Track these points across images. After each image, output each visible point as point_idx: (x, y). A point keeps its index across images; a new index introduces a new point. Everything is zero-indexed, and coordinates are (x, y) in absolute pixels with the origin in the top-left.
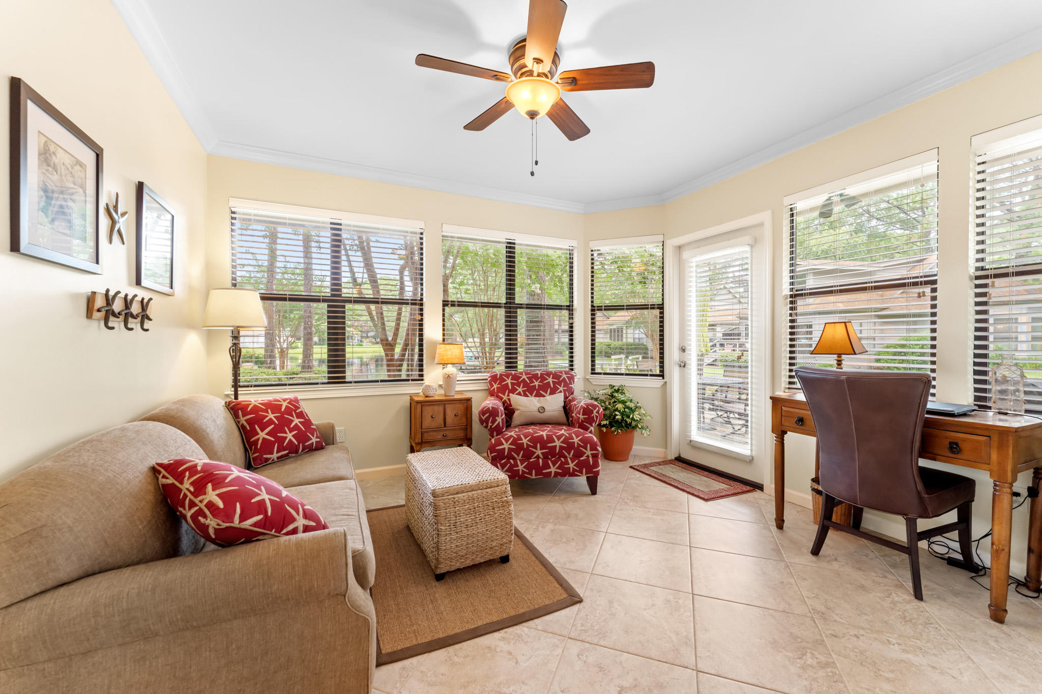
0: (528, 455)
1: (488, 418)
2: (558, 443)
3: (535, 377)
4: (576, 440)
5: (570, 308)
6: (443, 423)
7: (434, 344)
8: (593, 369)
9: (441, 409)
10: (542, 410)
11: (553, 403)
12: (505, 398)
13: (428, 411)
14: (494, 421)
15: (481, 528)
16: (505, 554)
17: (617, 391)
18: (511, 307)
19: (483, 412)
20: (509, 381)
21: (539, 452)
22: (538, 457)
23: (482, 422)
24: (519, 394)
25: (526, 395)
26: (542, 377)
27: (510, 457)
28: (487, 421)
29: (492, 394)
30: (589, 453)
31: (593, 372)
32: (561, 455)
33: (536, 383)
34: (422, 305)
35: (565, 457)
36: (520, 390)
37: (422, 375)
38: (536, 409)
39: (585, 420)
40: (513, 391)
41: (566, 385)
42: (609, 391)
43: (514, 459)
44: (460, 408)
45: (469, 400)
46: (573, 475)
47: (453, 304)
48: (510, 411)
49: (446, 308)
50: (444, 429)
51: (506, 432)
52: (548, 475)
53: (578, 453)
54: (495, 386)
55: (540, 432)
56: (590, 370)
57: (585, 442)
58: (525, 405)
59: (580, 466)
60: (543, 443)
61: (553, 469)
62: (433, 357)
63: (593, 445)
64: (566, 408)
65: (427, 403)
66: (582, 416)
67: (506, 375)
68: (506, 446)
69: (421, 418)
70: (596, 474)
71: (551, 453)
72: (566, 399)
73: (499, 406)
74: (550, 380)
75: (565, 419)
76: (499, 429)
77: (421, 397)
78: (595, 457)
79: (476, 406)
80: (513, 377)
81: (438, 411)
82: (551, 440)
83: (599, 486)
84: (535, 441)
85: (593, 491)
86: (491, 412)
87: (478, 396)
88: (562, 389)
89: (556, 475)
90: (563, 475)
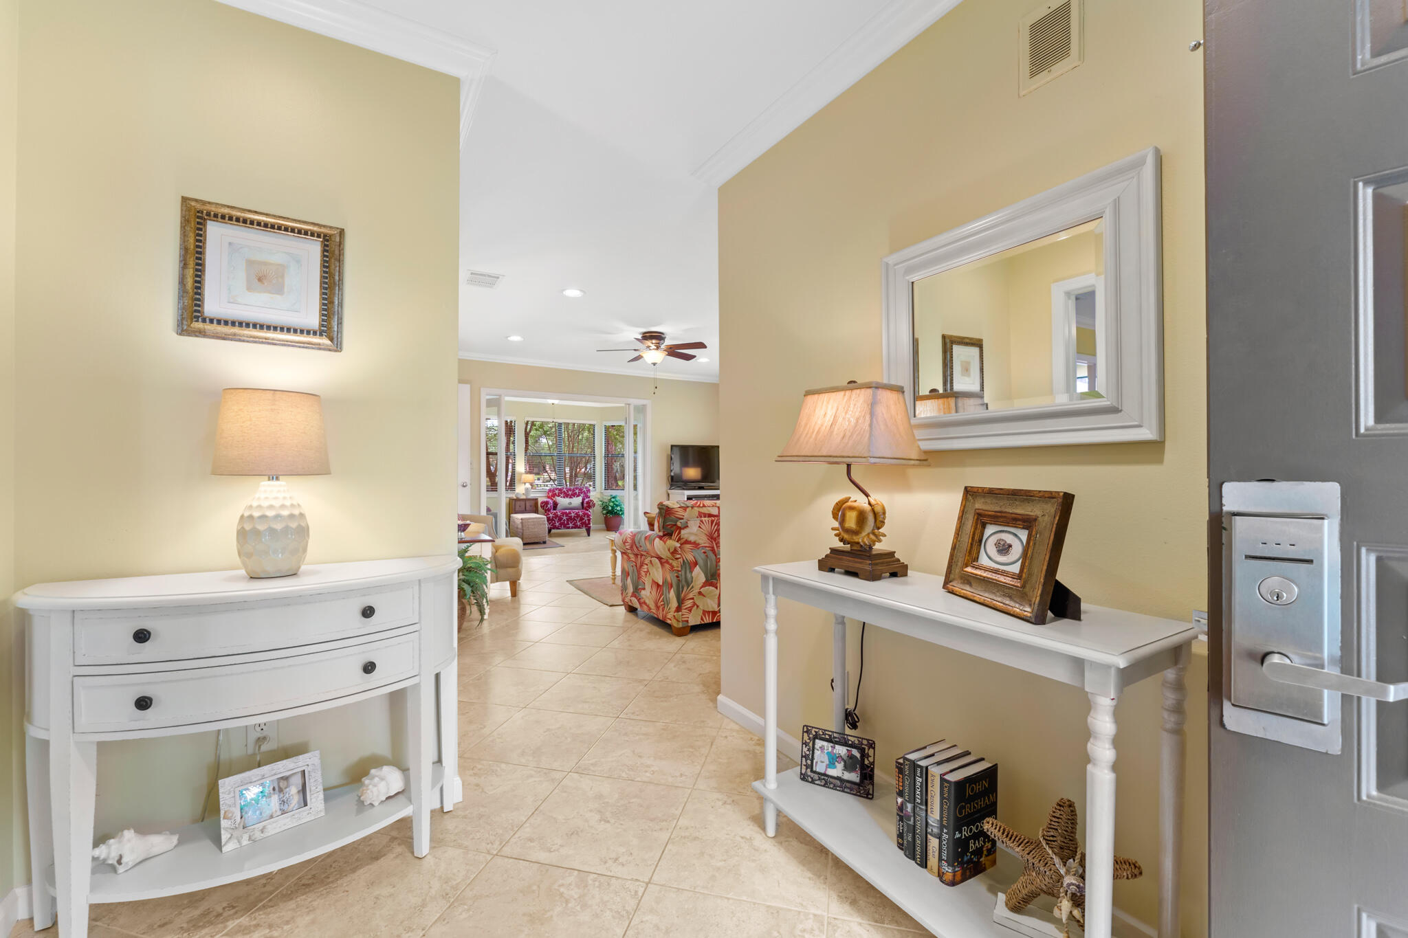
0: (560, 519)
2: (573, 515)
4: (581, 514)
6: (525, 508)
7: (520, 473)
9: (524, 503)
10: (570, 503)
11: (577, 501)
12: (554, 499)
13: (518, 503)
14: (547, 506)
16: (545, 540)
17: (613, 498)
19: (542, 503)
21: (565, 518)
22: (564, 520)
23: (542, 506)
24: (562, 497)
25: (564, 498)
27: (553, 520)
28: (544, 506)
29: (548, 497)
30: (586, 519)
31: (605, 489)
33: (570, 493)
34: (514, 455)
35: (576, 520)
36: (562, 495)
37: (514, 488)
38: (568, 503)
39: (587, 507)
40: (559, 496)
41: (585, 493)
42: (609, 498)
43: (555, 521)
44: (533, 502)
45: (537, 499)
46: (579, 528)
47: (530, 453)
48: (555, 505)
49: (527, 455)
50: (525, 511)
51: (552, 511)
52: (569, 528)
53: (582, 519)
54: (550, 494)
55: (568, 511)
56: (603, 488)
57: (585, 514)
58: (563, 502)
59: (582, 524)
60: (567, 514)
61: (571, 525)
62: (520, 480)
63: (588, 516)
64: (583, 503)
65: (518, 500)
66: (586, 505)
67: (557, 489)
68: (551, 515)
69: (515, 506)
70: (590, 527)
71: (570, 519)
72: (583, 499)
73: (551, 501)
74: (577, 491)
75: (581, 508)
76: (549, 510)
77: (515, 498)
78: (589, 520)
79: (540, 501)
80: (560, 490)
81: (523, 503)
82: (570, 513)
83: (591, 533)
84: (563, 513)
85: (589, 535)
86: (547, 503)
87: (542, 498)
88: (582, 495)
89: (572, 528)
90: (575, 528)
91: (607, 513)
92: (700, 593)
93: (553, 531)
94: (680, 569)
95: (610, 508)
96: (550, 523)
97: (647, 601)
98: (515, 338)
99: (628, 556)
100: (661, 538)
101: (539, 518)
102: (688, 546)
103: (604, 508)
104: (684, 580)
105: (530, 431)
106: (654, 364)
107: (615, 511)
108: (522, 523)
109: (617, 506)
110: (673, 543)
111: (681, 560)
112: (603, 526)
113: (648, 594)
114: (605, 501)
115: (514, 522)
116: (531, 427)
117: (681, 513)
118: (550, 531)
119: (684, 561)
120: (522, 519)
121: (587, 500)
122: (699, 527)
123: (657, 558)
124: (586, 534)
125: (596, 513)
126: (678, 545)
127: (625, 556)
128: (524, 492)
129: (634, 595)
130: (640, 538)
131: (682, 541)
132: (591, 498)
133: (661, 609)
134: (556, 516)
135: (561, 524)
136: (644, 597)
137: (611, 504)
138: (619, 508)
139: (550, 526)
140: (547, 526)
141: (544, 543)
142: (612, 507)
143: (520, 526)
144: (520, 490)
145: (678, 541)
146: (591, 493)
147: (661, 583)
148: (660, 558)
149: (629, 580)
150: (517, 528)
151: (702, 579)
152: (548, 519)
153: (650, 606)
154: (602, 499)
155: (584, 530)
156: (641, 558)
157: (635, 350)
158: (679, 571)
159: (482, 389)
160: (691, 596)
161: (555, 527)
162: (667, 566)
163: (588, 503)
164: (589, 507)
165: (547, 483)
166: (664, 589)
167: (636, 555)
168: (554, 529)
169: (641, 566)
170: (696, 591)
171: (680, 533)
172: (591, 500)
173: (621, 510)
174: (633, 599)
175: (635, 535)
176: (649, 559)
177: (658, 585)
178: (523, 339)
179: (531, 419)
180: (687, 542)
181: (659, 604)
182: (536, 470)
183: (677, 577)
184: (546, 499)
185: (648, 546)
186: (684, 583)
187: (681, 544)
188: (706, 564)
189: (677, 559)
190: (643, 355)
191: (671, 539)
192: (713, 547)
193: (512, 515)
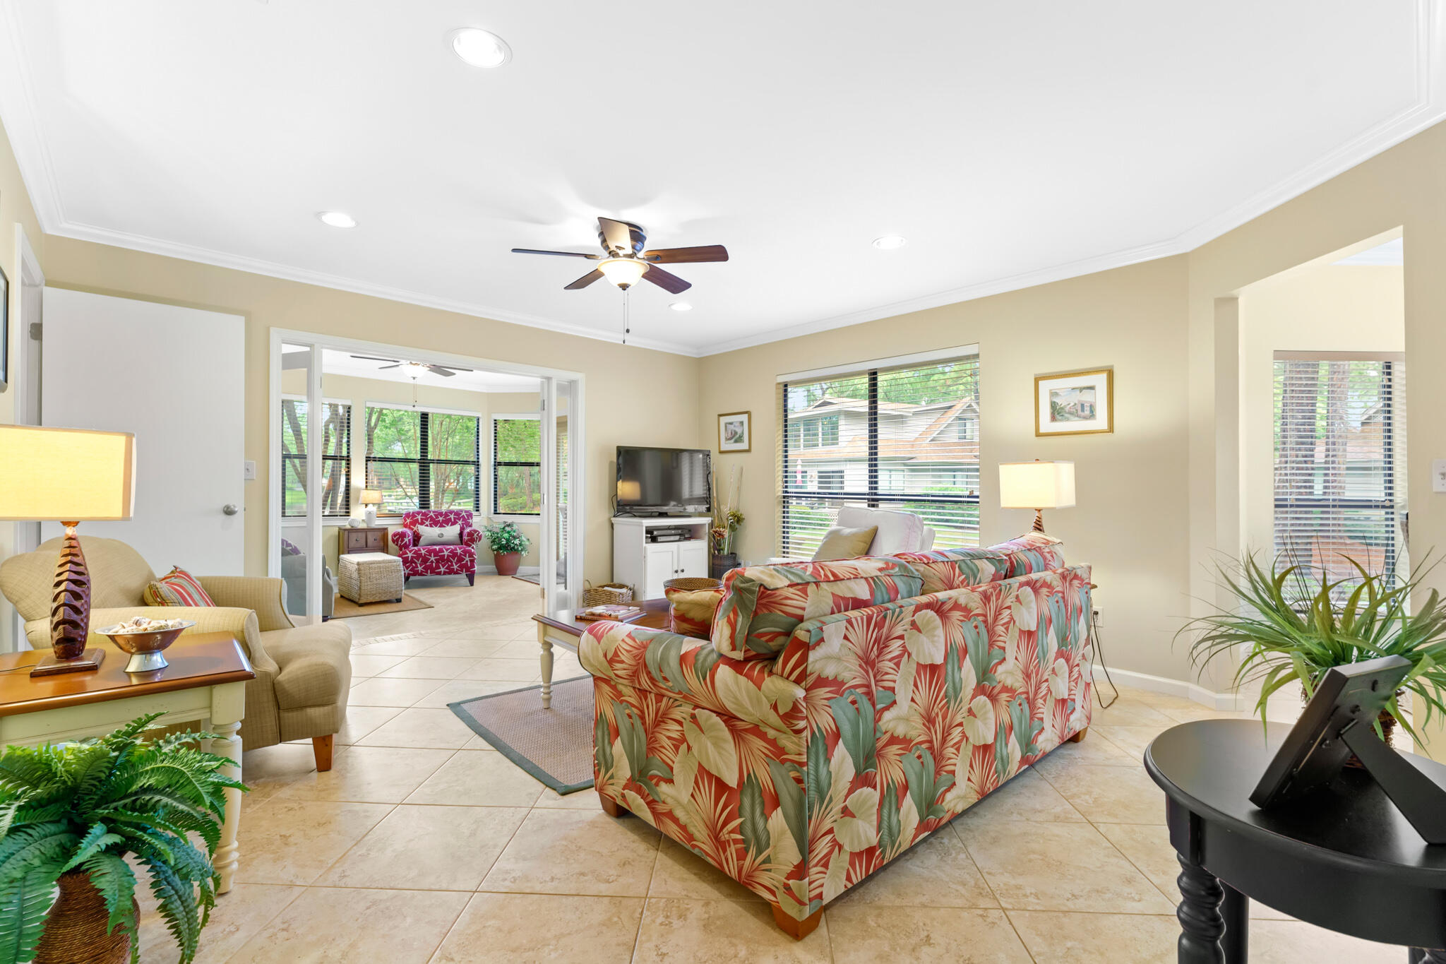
0: (425, 560)
1: (398, 538)
2: (446, 553)
3: (441, 514)
4: (458, 551)
5: (477, 464)
6: (364, 544)
7: (359, 490)
8: (495, 510)
9: (364, 535)
10: (441, 536)
11: (452, 532)
12: (415, 529)
13: (354, 536)
14: (402, 541)
15: (384, 581)
16: (399, 597)
17: (509, 525)
18: (424, 463)
19: (395, 535)
20: (419, 517)
21: (433, 558)
22: (432, 562)
23: (393, 541)
24: (427, 526)
25: (431, 526)
26: (446, 514)
27: (412, 562)
28: (397, 540)
29: (405, 526)
30: (467, 559)
31: (496, 513)
32: (448, 560)
33: (441, 519)
34: (348, 460)
35: (451, 562)
36: (427, 523)
37: (348, 512)
38: (437, 535)
39: (469, 540)
40: (422, 523)
41: (464, 519)
42: (503, 526)
43: (415, 563)
44: (379, 534)
45: (386, 529)
46: (456, 573)
47: (375, 459)
48: (417, 538)
49: (369, 463)
50: (365, 548)
51: (411, 548)
52: (439, 573)
53: (460, 560)
54: (408, 521)
55: (437, 548)
56: (493, 511)
57: (465, 552)
58: (429, 532)
59: (462, 567)
60: (436, 553)
61: (442, 569)
62: (358, 499)
63: (471, 555)
64: (461, 534)
65: (353, 530)
66: (467, 538)
67: (418, 513)
68: (410, 555)
69: (347, 541)
70: (473, 572)
71: (441, 560)
72: (462, 529)
73: (409, 532)
74: (452, 516)
75: (459, 542)
76: (406, 546)
77: (348, 527)
78: (472, 561)
79: (391, 531)
80: (424, 514)
81: (362, 536)
82: (441, 551)
83: (475, 580)
84: (430, 552)
85: (472, 584)
86: (403, 535)
87: (394, 527)
88: (460, 522)
89: (445, 573)
90: (449, 573)
91: (500, 548)
92: (846, 812)
93: (412, 578)
94: (804, 758)
95: (504, 542)
96: (407, 568)
97: (679, 813)
98: (338, 220)
99: (614, 687)
100: (737, 666)
101: (390, 562)
102: (823, 692)
103: (493, 542)
104: (813, 786)
105: (376, 425)
106: (624, 287)
107: (512, 545)
108: (359, 570)
109: (515, 538)
110: (780, 687)
111: (807, 733)
112: (493, 567)
113: (685, 797)
114: (495, 530)
115: (345, 567)
116: (378, 419)
117: (795, 602)
118: (407, 578)
119: (813, 733)
120: (358, 564)
121: (468, 530)
122: (846, 638)
123: (718, 714)
124: (466, 581)
125: (481, 550)
126: (800, 693)
127: (606, 688)
128: (364, 518)
129: (632, 784)
130: (664, 657)
131: (810, 680)
132: (474, 527)
133: (732, 849)
134: (418, 555)
135: (426, 568)
136: (669, 800)
137: (506, 535)
138: (517, 542)
139: (407, 572)
140: (402, 571)
141: (399, 601)
142: (506, 540)
143: (355, 575)
144: (359, 515)
145: (798, 682)
146: (474, 518)
147: (732, 780)
148: (729, 718)
149: (618, 747)
150: (351, 578)
151: (849, 772)
152: (405, 561)
153: (691, 829)
154: (490, 528)
155: (463, 575)
156: (659, 700)
157: (586, 256)
158: (801, 764)
159: (272, 330)
160: (827, 825)
161: (416, 573)
162: (758, 743)
163: (470, 534)
164: (473, 540)
165: (401, 501)
166: (747, 802)
167: (643, 693)
168: (414, 575)
169: (661, 719)
170: (837, 807)
171: (804, 659)
172: (476, 531)
173: (521, 545)
174: (632, 796)
175: (644, 647)
176: (687, 709)
177: (721, 786)
178: (352, 224)
179: (377, 406)
180: (821, 682)
181: (724, 835)
182: (386, 484)
183: (799, 781)
184: (400, 529)
185: (693, 682)
186: (813, 793)
187: (807, 690)
188: (856, 735)
189: (798, 732)
190: (602, 269)
191: (771, 673)
192: (868, 686)
193: (342, 556)
